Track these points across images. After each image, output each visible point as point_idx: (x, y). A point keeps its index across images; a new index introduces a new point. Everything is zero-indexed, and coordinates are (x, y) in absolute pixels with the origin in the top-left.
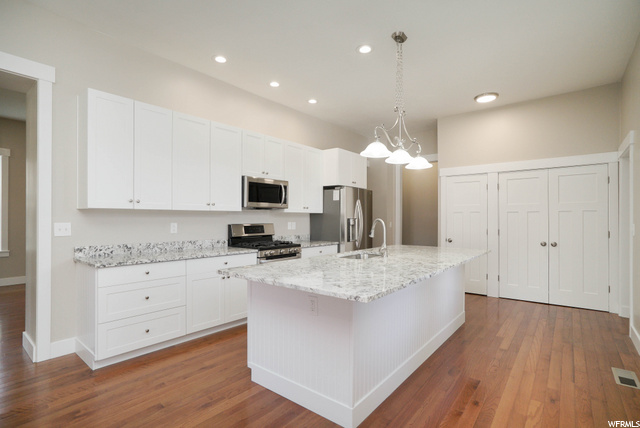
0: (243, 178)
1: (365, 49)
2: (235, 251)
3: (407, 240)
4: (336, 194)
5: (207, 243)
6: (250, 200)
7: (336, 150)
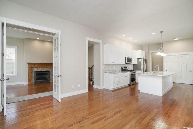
0: (126, 58)
1: (154, 34)
2: (123, 72)
3: (152, 70)
4: (140, 60)
5: (119, 70)
6: (127, 62)
7: (140, 51)
